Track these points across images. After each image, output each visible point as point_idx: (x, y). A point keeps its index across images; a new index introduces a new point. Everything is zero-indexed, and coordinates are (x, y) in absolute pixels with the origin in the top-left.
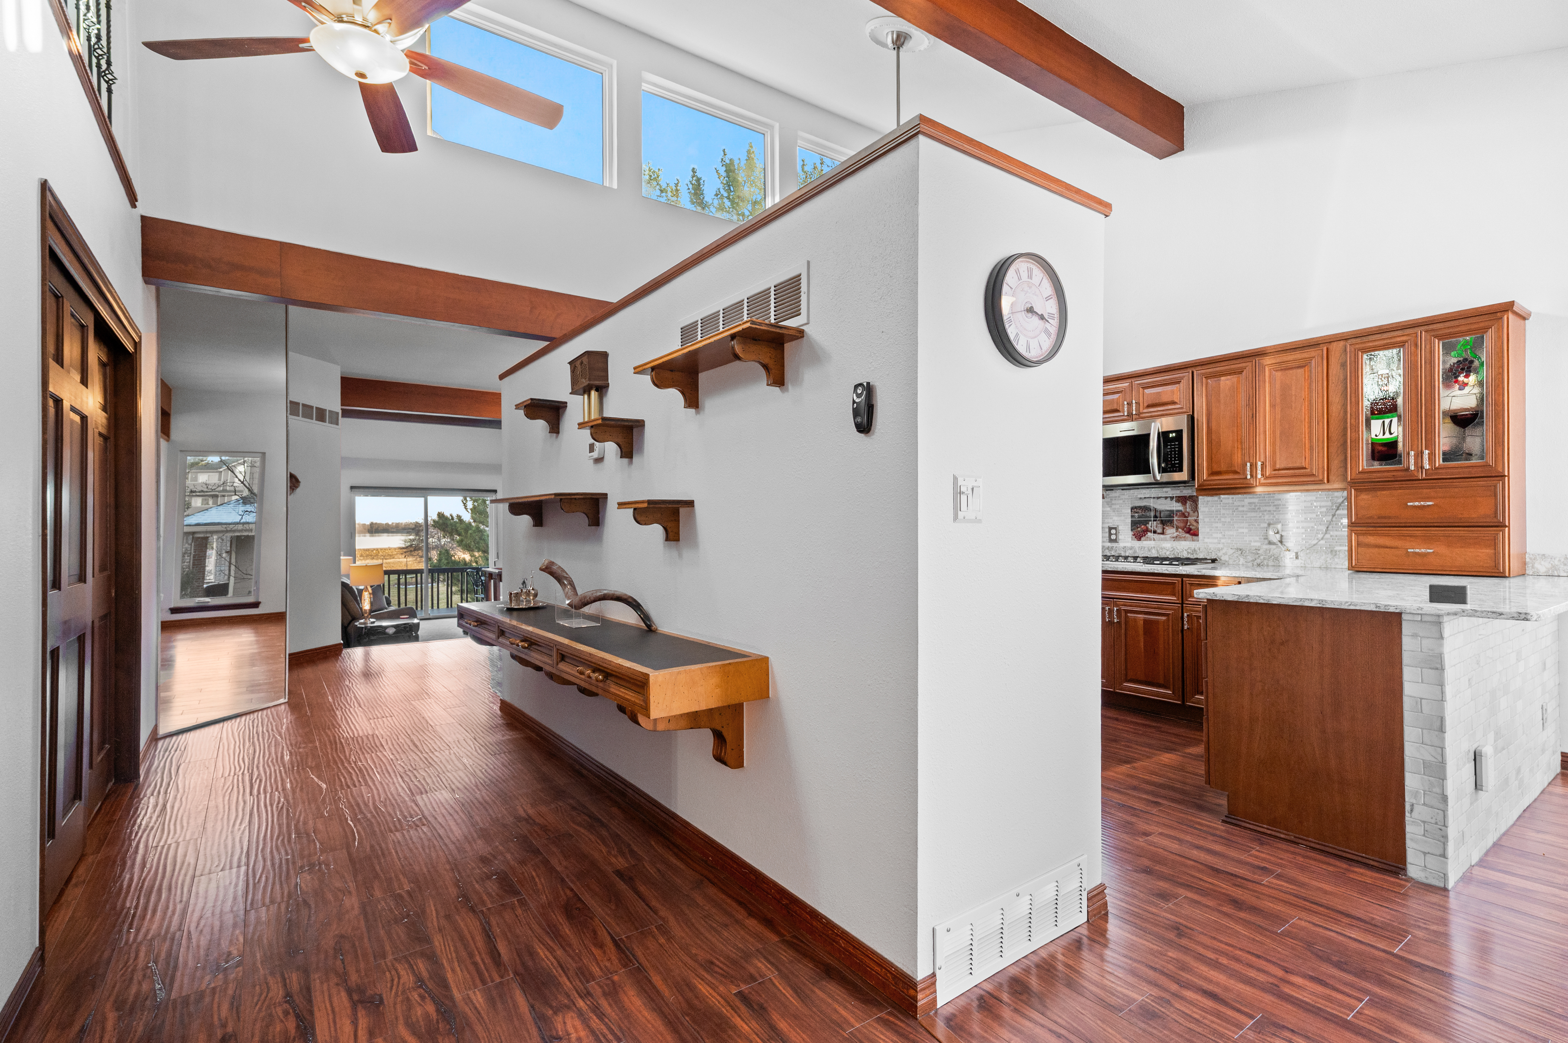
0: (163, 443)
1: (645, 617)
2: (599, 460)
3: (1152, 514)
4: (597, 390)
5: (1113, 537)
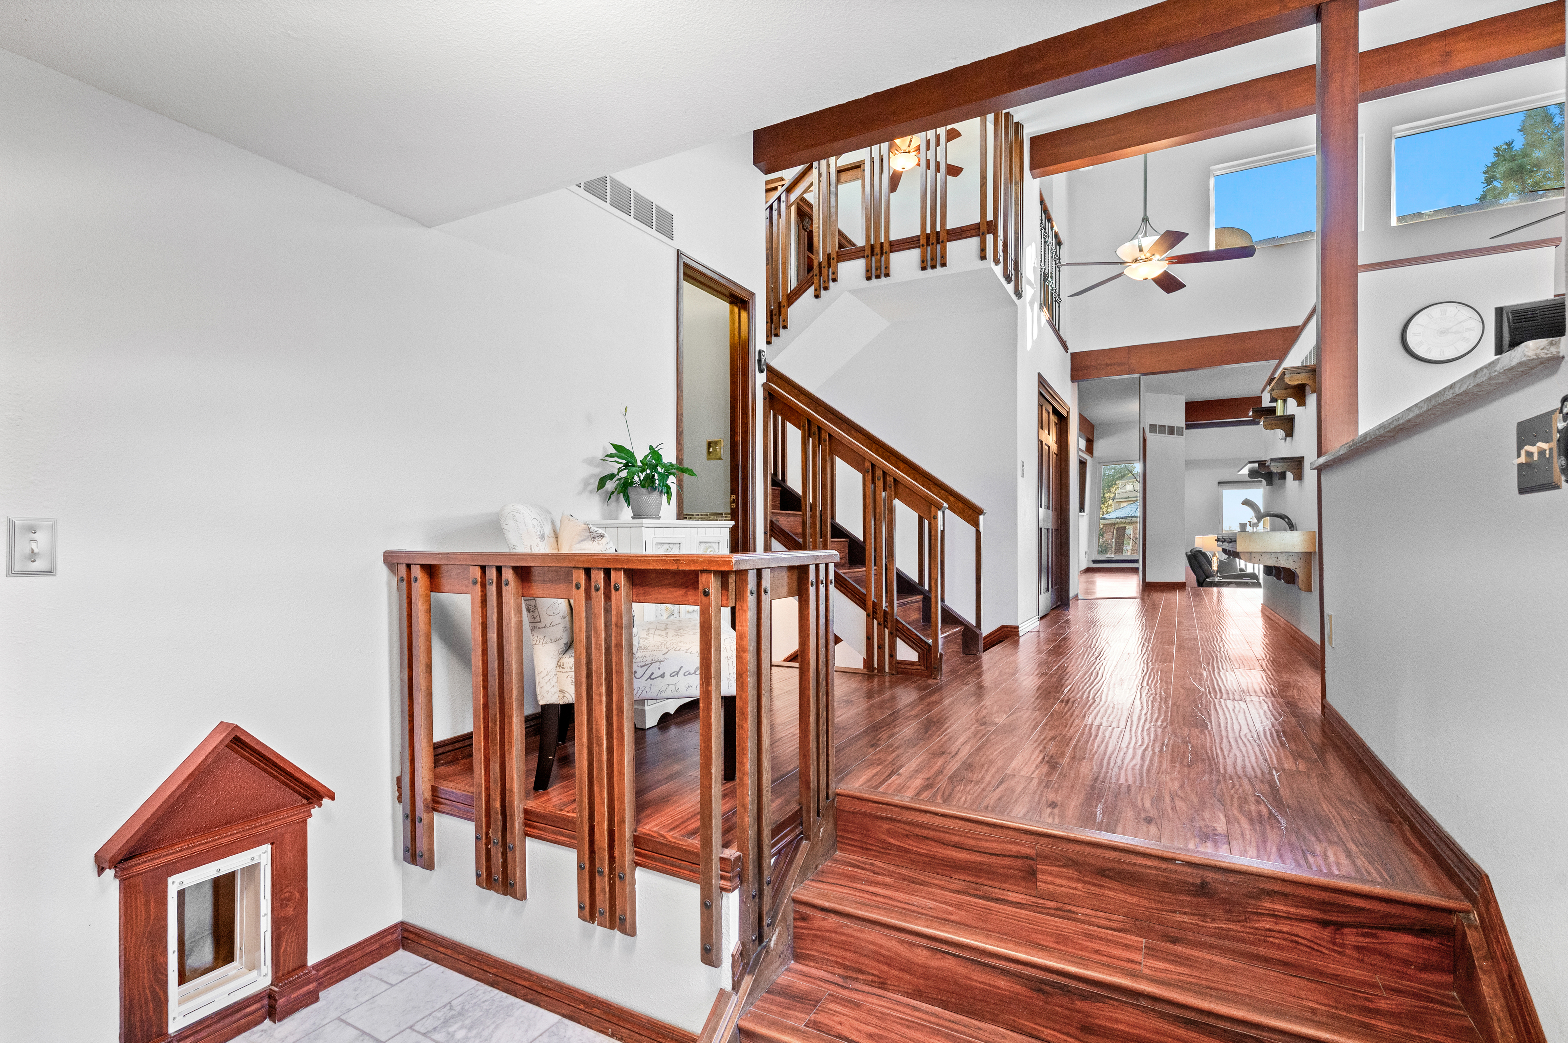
1: (1291, 525)
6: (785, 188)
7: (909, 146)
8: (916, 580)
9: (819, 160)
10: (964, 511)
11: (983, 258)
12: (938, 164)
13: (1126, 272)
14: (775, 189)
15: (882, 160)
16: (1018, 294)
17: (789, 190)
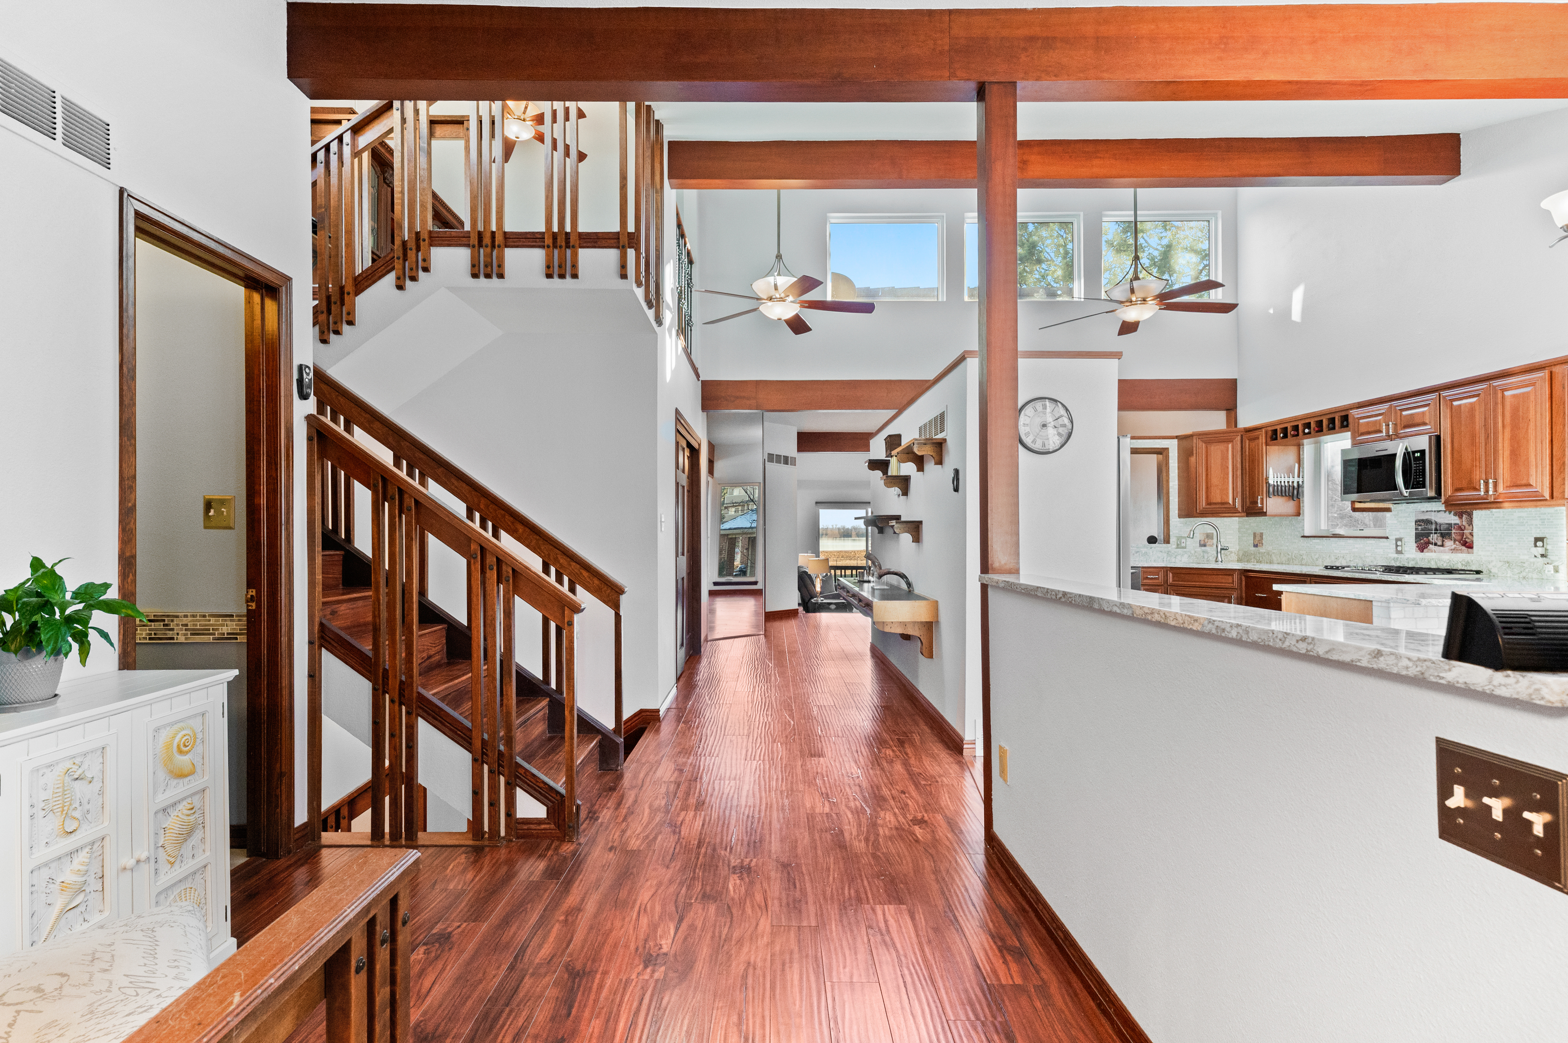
0: (710, 479)
1: (909, 584)
2: (898, 497)
3: (1433, 527)
5: (1399, 548)
6: (351, 123)
7: (524, 113)
8: (540, 676)
9: (402, 100)
10: (600, 589)
11: (624, 276)
12: (567, 148)
13: (761, 308)
14: (338, 122)
15: (493, 123)
16: (659, 321)
17: (357, 130)
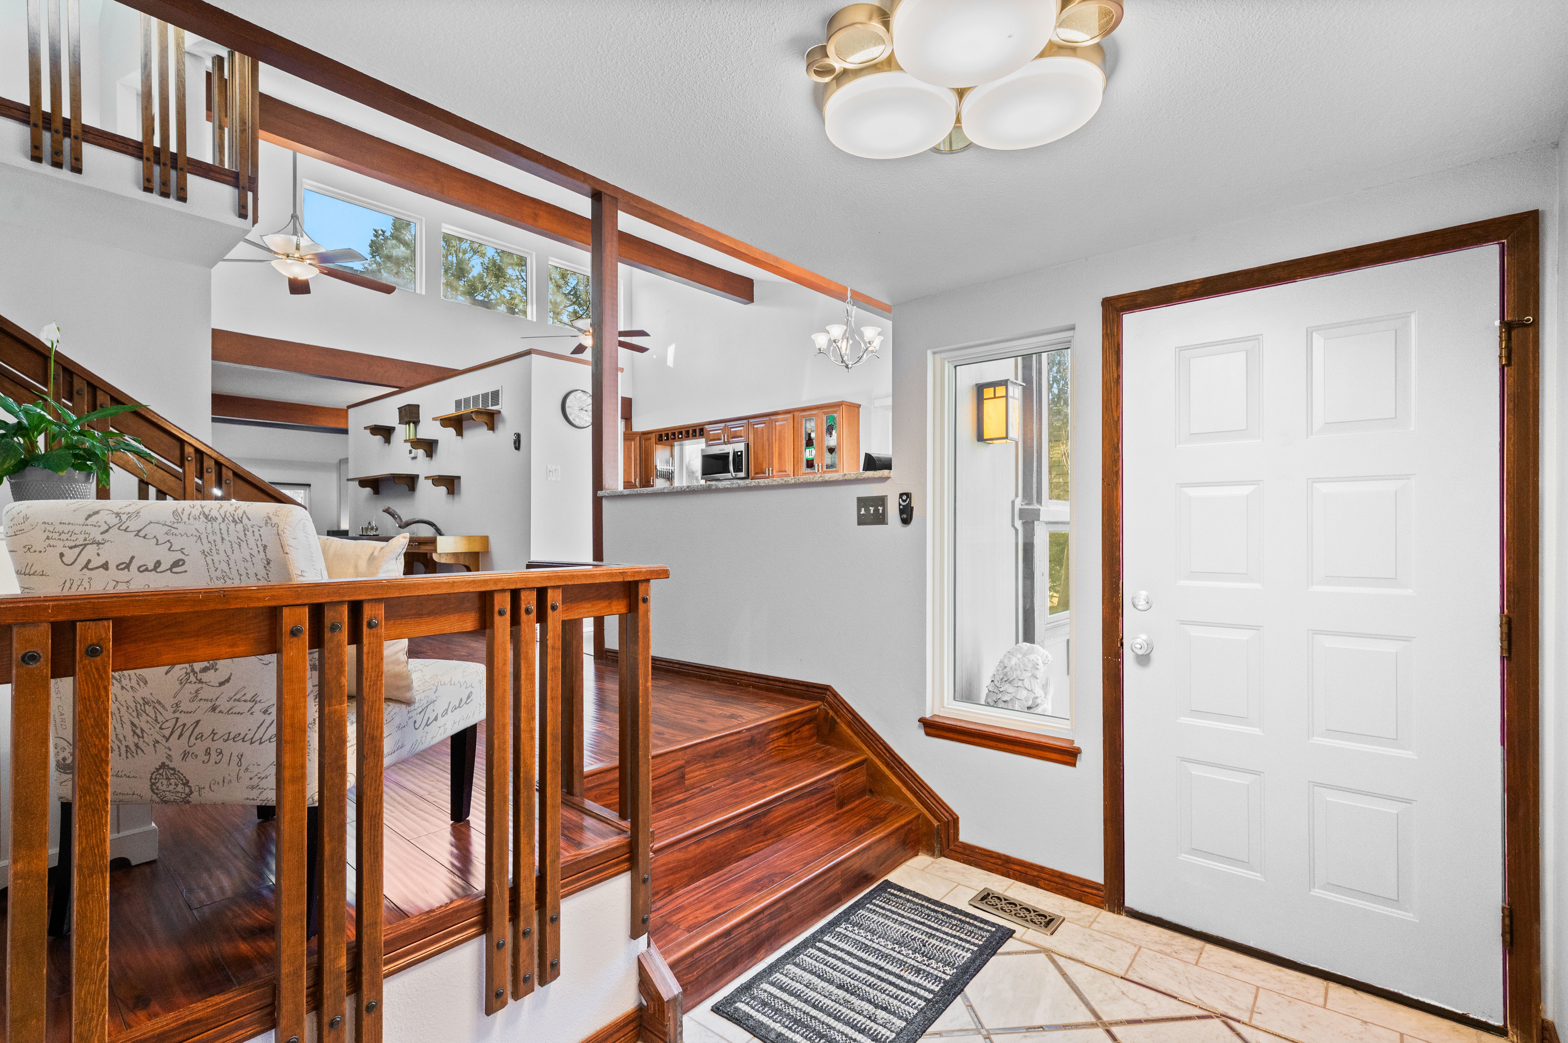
1: (437, 530)
2: (414, 458)
4: (414, 423)
11: (243, 216)
